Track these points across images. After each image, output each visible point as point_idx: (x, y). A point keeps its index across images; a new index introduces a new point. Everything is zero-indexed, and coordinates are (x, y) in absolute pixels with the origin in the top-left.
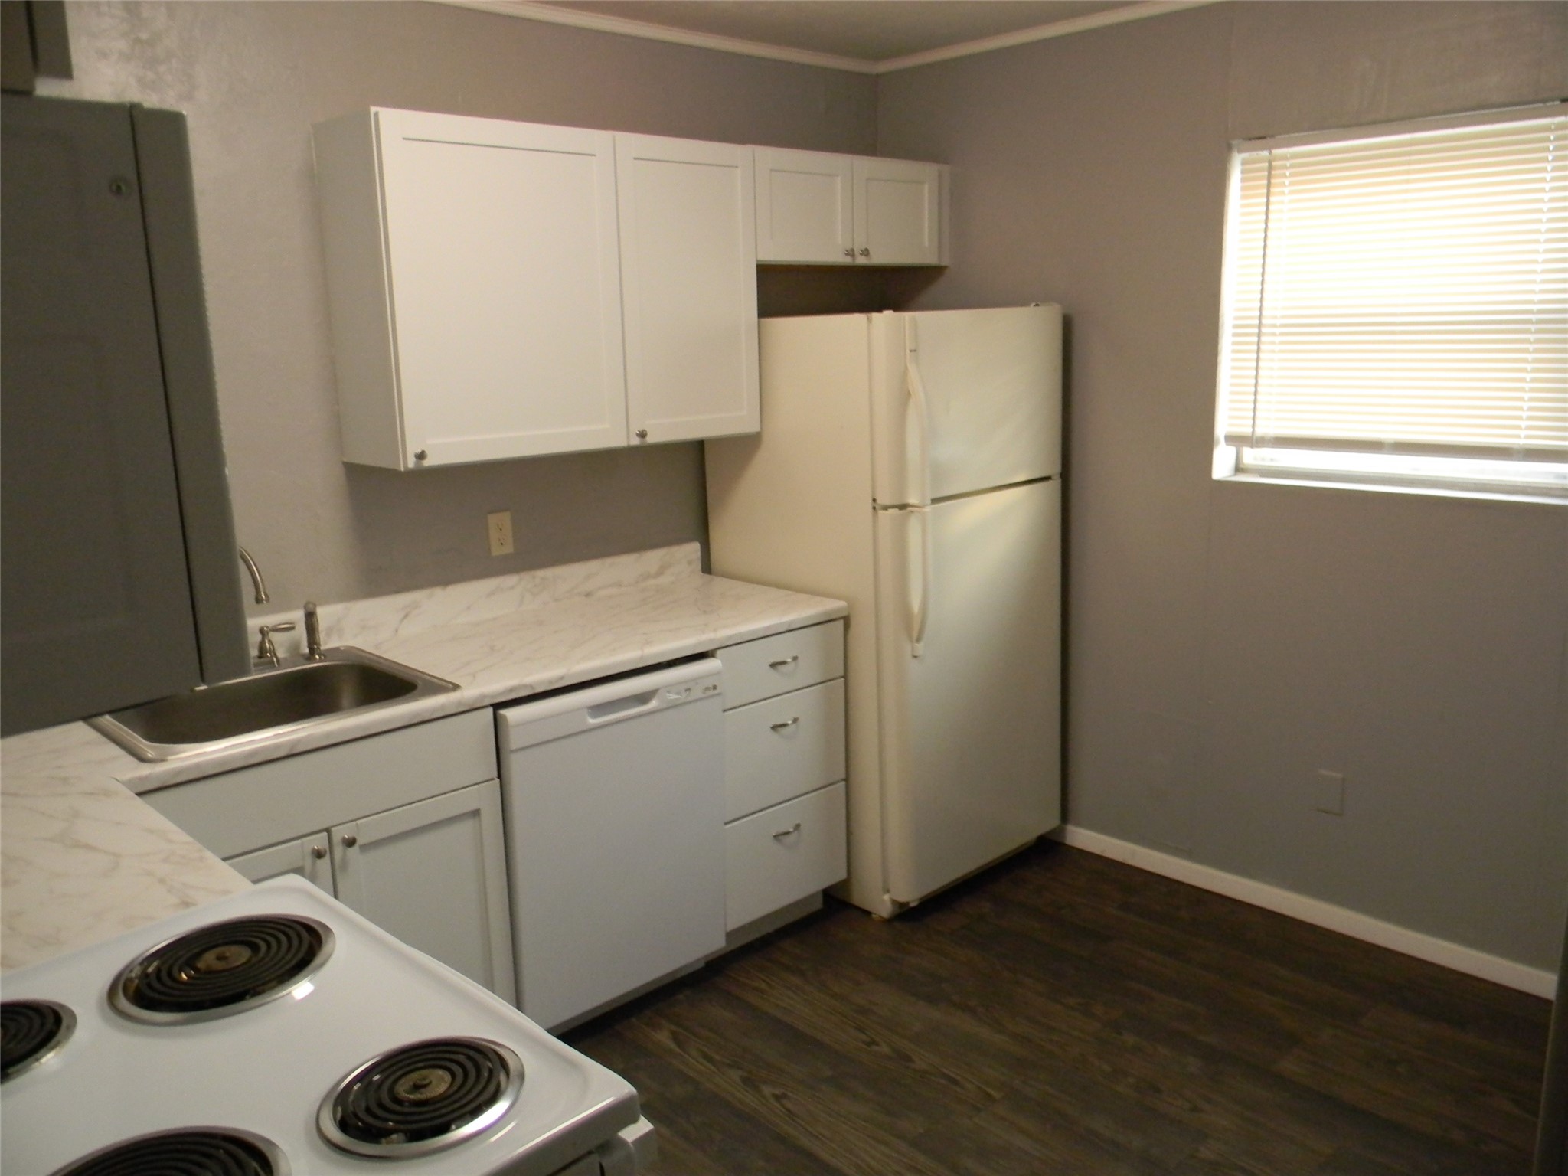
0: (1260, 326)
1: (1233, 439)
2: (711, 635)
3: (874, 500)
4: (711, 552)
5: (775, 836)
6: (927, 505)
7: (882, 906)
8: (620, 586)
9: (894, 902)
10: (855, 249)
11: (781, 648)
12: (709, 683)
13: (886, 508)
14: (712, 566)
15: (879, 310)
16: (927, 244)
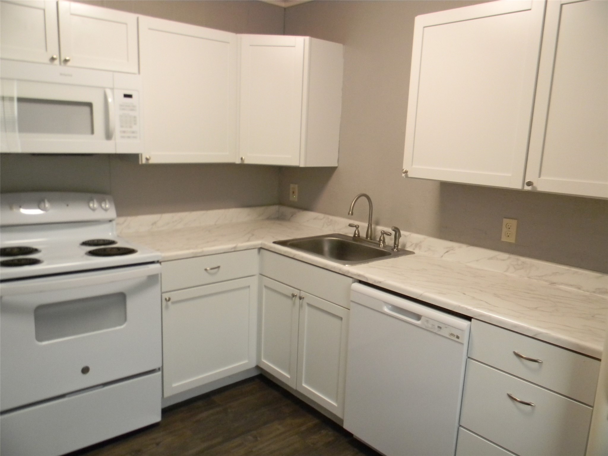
8: (579, 288)
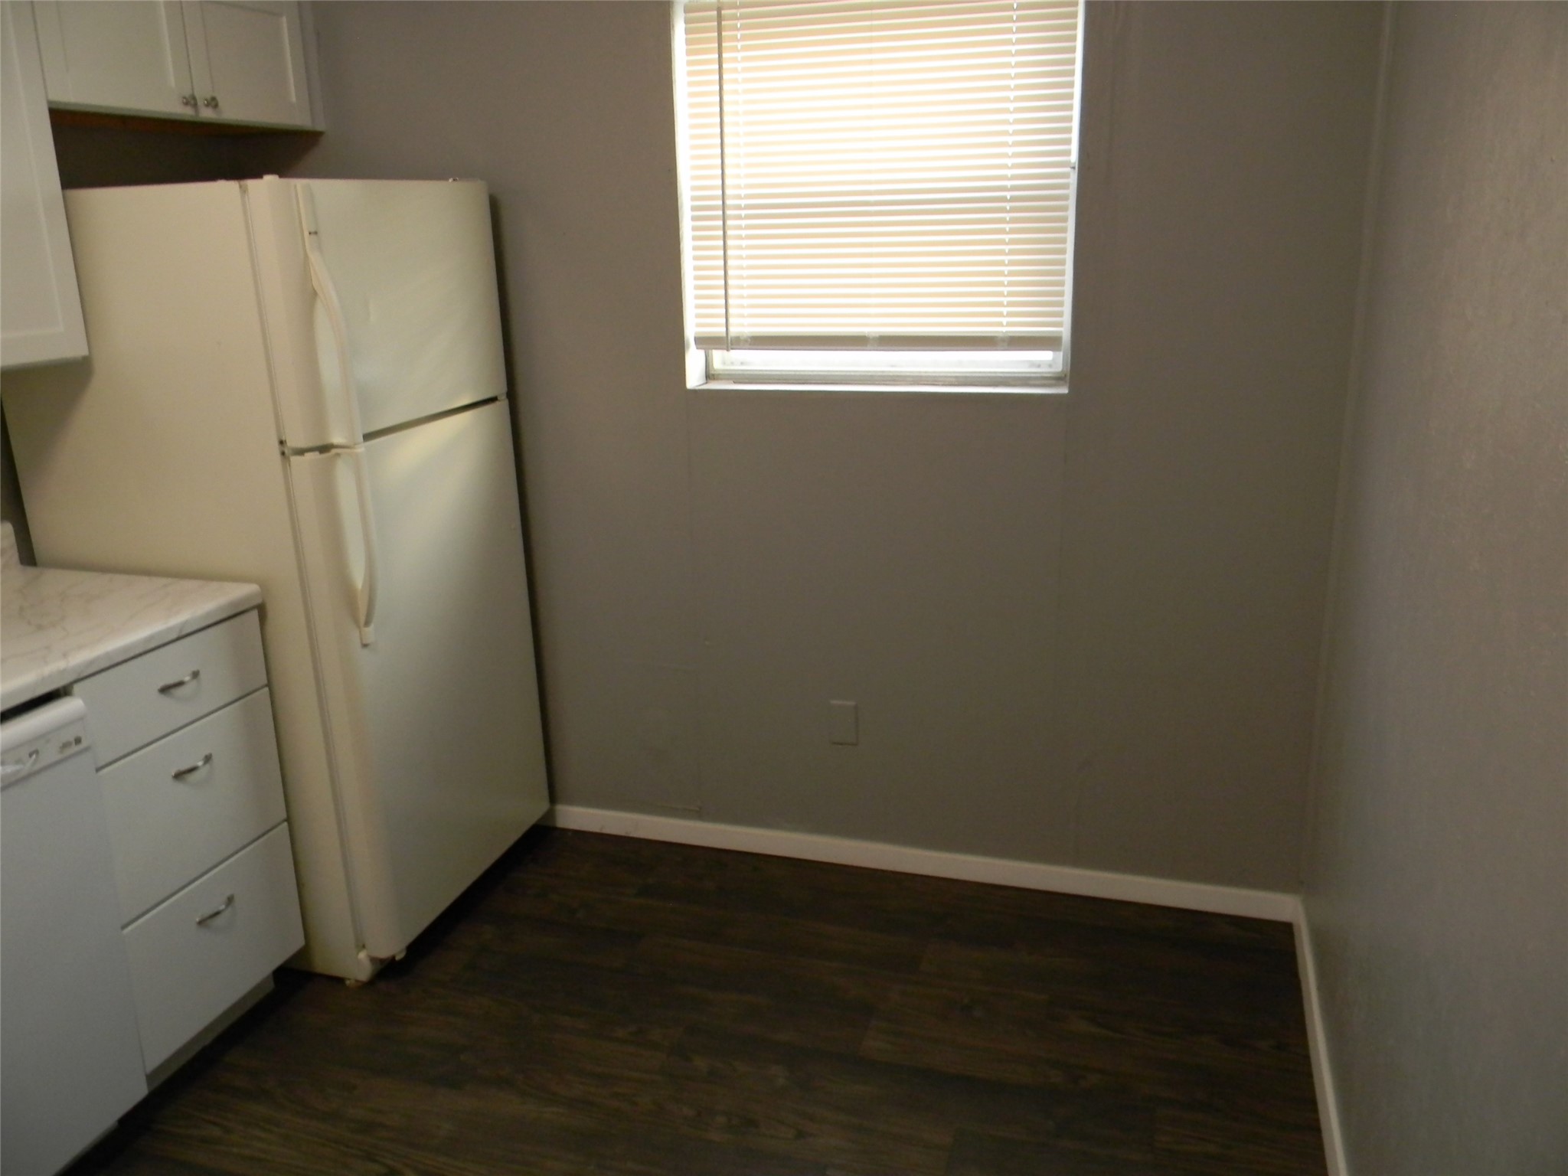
0: (724, 207)
1: (704, 342)
2: (61, 665)
3: (282, 443)
4: (31, 533)
5: (200, 923)
6: (359, 444)
7: (358, 967)
9: (373, 960)
10: (197, 97)
11: (172, 665)
12: (70, 736)
13: (301, 452)
14: (37, 556)
15: (258, 175)
16: (294, 99)
